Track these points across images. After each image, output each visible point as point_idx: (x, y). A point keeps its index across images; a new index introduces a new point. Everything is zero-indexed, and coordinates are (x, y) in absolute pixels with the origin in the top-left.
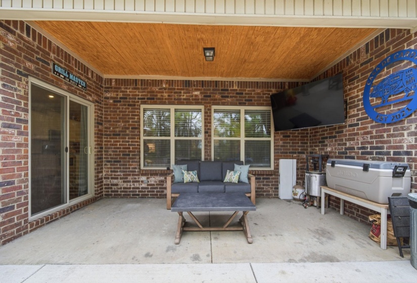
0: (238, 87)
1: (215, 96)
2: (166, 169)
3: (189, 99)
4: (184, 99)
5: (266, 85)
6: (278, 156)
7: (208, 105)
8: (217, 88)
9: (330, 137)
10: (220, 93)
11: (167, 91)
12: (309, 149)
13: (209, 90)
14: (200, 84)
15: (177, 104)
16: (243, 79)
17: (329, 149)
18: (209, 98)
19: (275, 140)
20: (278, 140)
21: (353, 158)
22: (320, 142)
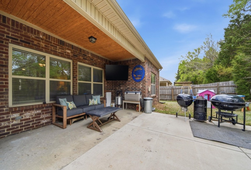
0: (91, 56)
1: (80, 57)
2: (41, 103)
3: (63, 54)
4: (59, 53)
5: (102, 59)
6: (106, 91)
7: (76, 61)
8: (81, 53)
9: (122, 84)
10: (82, 56)
11: (44, 41)
12: (114, 88)
13: (77, 52)
14: (70, 46)
15: (53, 55)
16: (94, 53)
17: (122, 88)
18: (76, 57)
19: (104, 84)
20: (105, 84)
21: (129, 91)
22: (118, 86)
